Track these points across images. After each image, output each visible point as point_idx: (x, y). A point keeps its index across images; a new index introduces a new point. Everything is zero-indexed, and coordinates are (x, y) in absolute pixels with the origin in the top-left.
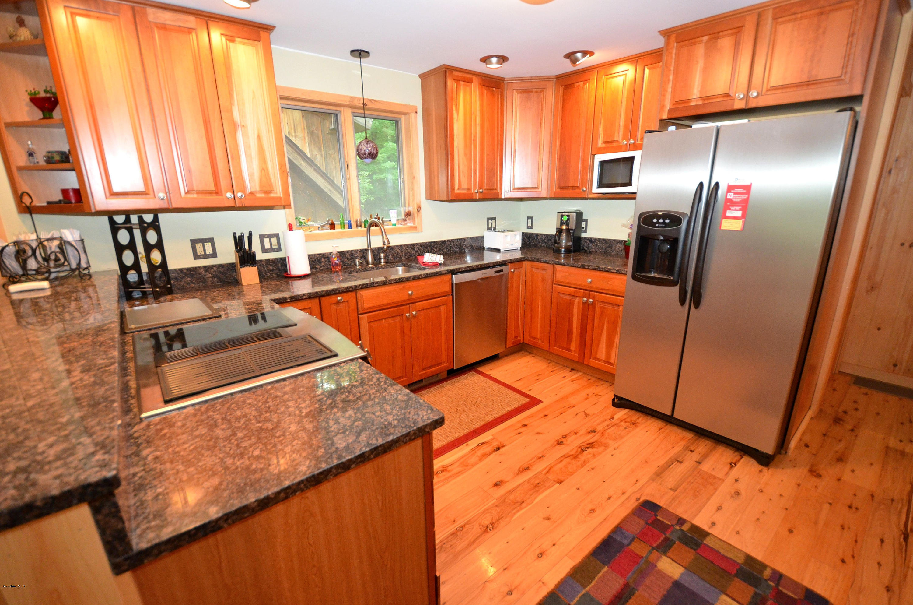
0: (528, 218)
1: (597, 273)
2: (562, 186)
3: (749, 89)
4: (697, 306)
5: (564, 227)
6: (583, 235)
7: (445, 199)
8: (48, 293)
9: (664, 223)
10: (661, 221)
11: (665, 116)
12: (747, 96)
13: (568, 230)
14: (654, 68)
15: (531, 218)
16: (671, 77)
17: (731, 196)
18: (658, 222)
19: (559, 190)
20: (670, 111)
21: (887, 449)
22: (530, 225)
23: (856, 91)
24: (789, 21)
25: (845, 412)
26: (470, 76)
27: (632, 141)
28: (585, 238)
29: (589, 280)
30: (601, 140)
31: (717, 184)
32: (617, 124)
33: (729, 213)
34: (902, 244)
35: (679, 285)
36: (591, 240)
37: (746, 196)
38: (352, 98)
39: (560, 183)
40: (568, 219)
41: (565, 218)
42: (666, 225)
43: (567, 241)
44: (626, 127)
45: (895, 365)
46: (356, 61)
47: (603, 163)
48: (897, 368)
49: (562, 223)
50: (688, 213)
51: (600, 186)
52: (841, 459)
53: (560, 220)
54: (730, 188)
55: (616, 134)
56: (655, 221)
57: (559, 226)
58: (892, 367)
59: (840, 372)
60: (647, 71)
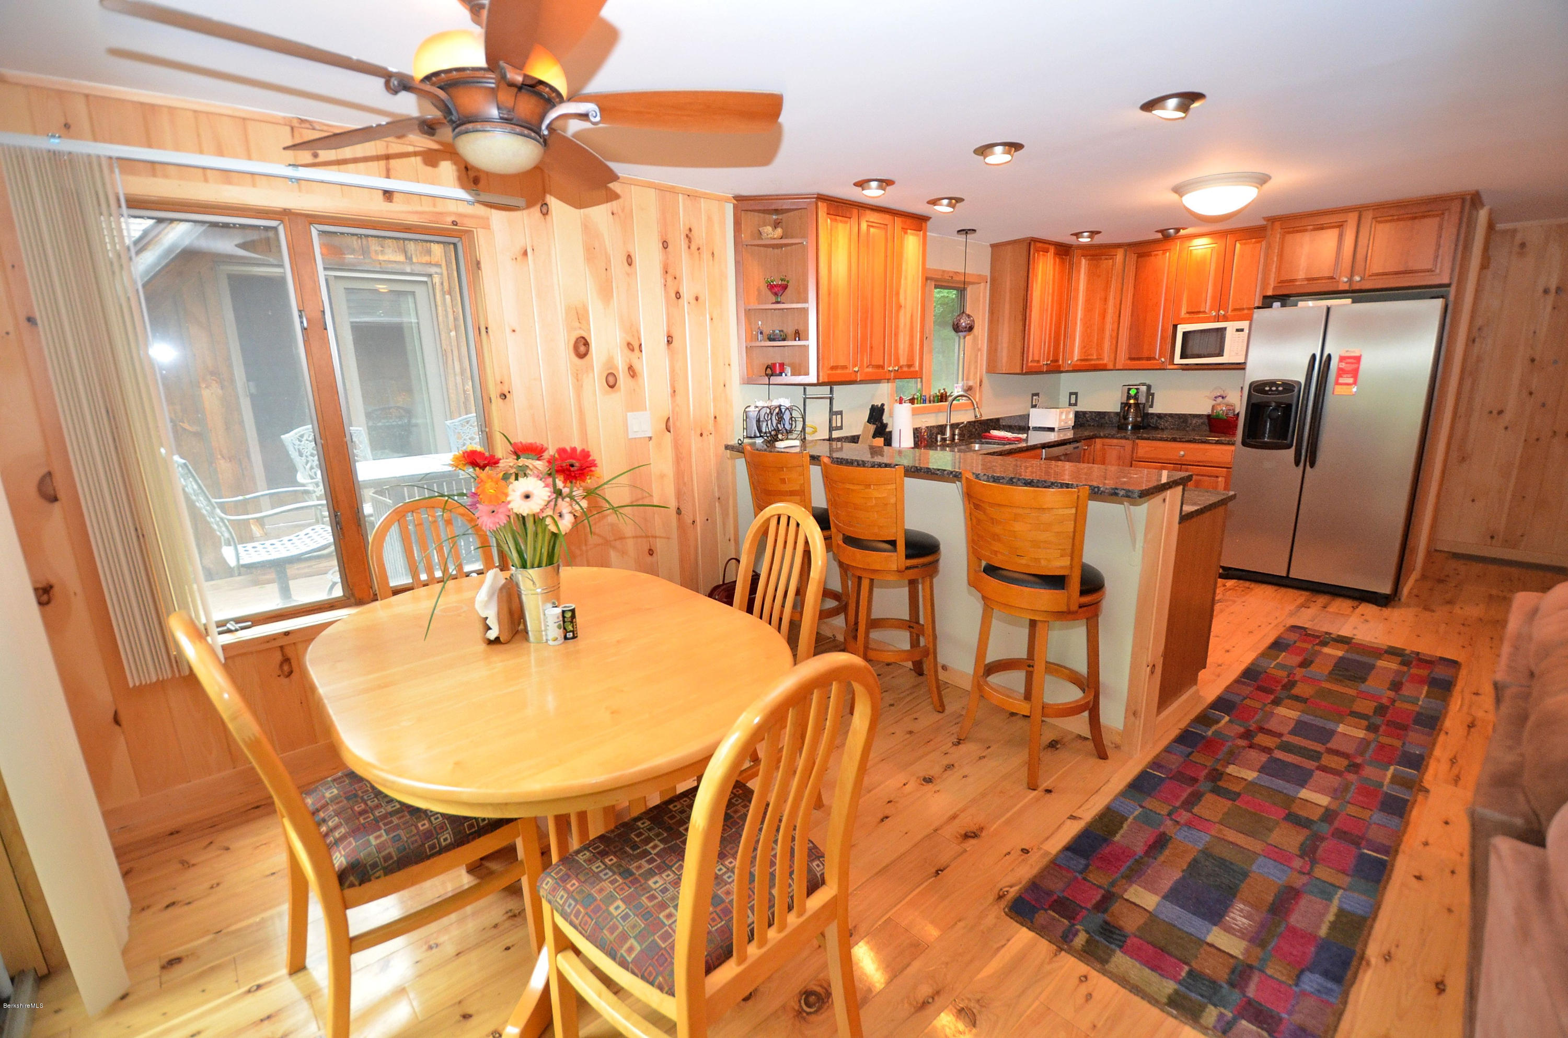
0: (1071, 394)
1: (1192, 446)
2: (1133, 356)
3: (1352, 275)
4: (1312, 465)
5: (1132, 401)
6: (1151, 411)
7: (1018, 371)
8: (797, 450)
9: (1277, 390)
10: (1274, 388)
11: (1270, 293)
12: (1350, 280)
13: (1137, 405)
14: (1245, 244)
15: (1076, 394)
16: (1275, 259)
17: (1343, 365)
18: (1271, 390)
19: (1129, 362)
20: (1275, 288)
21: (1491, 596)
22: (1073, 401)
23: (1446, 281)
24: (1387, 221)
25: (1448, 576)
26: (1047, 246)
27: (1222, 312)
28: (1152, 414)
29: (1182, 453)
30: (1184, 311)
31: (1329, 356)
32: (1204, 295)
33: (1341, 380)
34: (1491, 412)
35: (1294, 447)
36: (1160, 416)
37: (1356, 366)
38: (944, 271)
39: (1130, 353)
40: (1137, 393)
41: (1133, 392)
42: (1280, 392)
43: (1136, 416)
44: (1214, 298)
45: (1492, 537)
46: (962, 238)
47: (1186, 335)
48: (1494, 541)
49: (1129, 397)
50: (1303, 382)
51: (1182, 357)
52: (1450, 602)
53: (1126, 395)
54: (1342, 359)
55: (1203, 304)
56: (1267, 388)
57: (1124, 400)
58: (1489, 540)
59: (1436, 550)
60: (1238, 245)
